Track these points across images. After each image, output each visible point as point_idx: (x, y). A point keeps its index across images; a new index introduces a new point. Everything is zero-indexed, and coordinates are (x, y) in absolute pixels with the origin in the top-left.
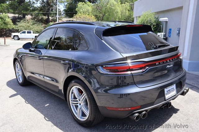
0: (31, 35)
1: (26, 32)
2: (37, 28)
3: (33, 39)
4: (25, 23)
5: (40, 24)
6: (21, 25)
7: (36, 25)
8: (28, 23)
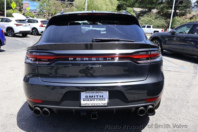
0: (150, 30)
1: (146, 27)
2: (159, 23)
3: (151, 34)
4: (148, 17)
5: (162, 18)
6: (144, 19)
7: (158, 19)
8: (151, 17)
